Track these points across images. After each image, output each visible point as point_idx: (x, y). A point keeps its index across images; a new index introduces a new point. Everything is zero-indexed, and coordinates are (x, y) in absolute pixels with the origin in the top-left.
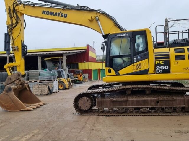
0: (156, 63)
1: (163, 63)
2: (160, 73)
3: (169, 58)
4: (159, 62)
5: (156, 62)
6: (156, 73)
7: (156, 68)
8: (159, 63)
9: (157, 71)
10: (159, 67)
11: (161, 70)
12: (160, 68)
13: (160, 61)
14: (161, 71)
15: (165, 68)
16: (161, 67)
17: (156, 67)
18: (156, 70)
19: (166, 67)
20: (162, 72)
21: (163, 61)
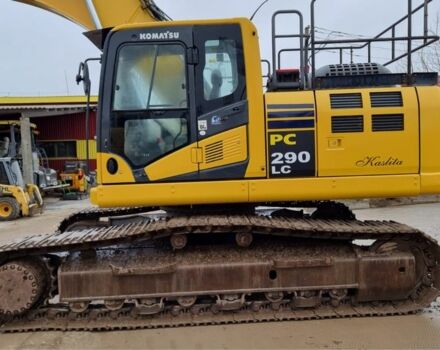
0: (273, 143)
1: (294, 143)
2: (282, 176)
3: (313, 126)
4: (280, 138)
5: (272, 137)
6: (272, 176)
7: (272, 159)
8: (282, 141)
9: (274, 168)
10: (281, 155)
11: (285, 164)
12: (283, 159)
13: (284, 134)
14: (286, 169)
15: (301, 160)
16: (287, 156)
17: (270, 154)
18: (271, 165)
19: (304, 157)
20: (289, 171)
21: (294, 135)
